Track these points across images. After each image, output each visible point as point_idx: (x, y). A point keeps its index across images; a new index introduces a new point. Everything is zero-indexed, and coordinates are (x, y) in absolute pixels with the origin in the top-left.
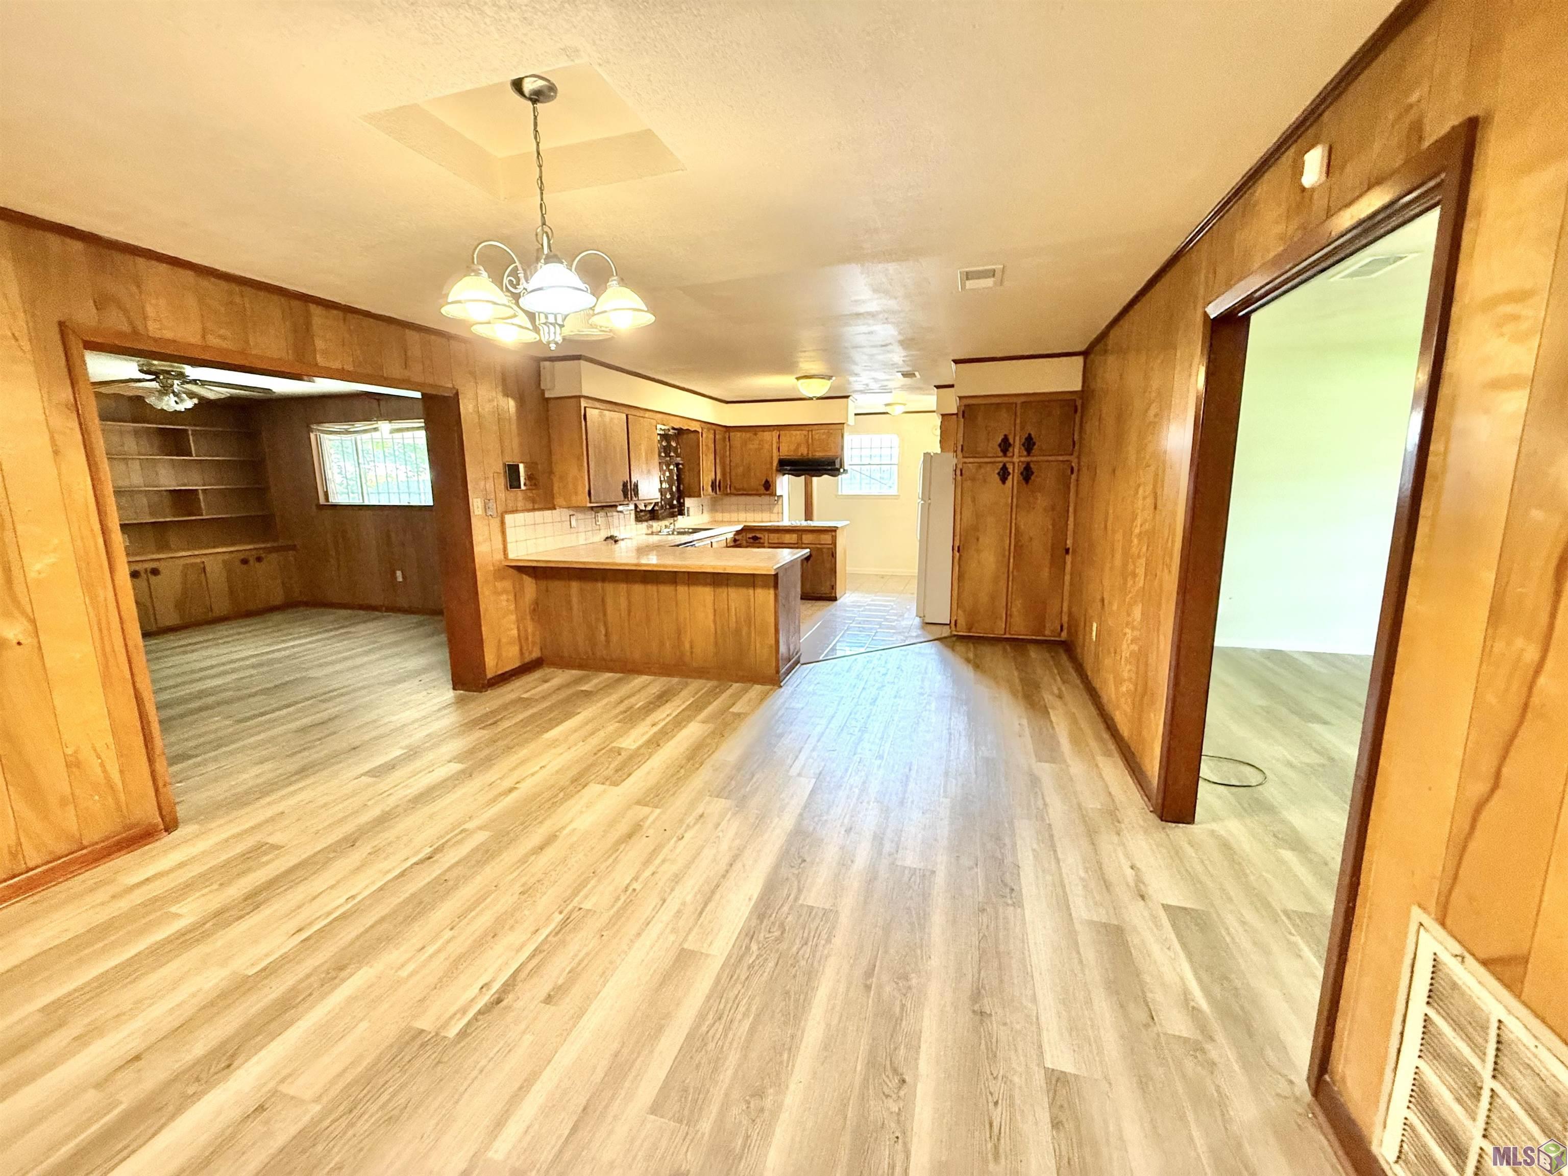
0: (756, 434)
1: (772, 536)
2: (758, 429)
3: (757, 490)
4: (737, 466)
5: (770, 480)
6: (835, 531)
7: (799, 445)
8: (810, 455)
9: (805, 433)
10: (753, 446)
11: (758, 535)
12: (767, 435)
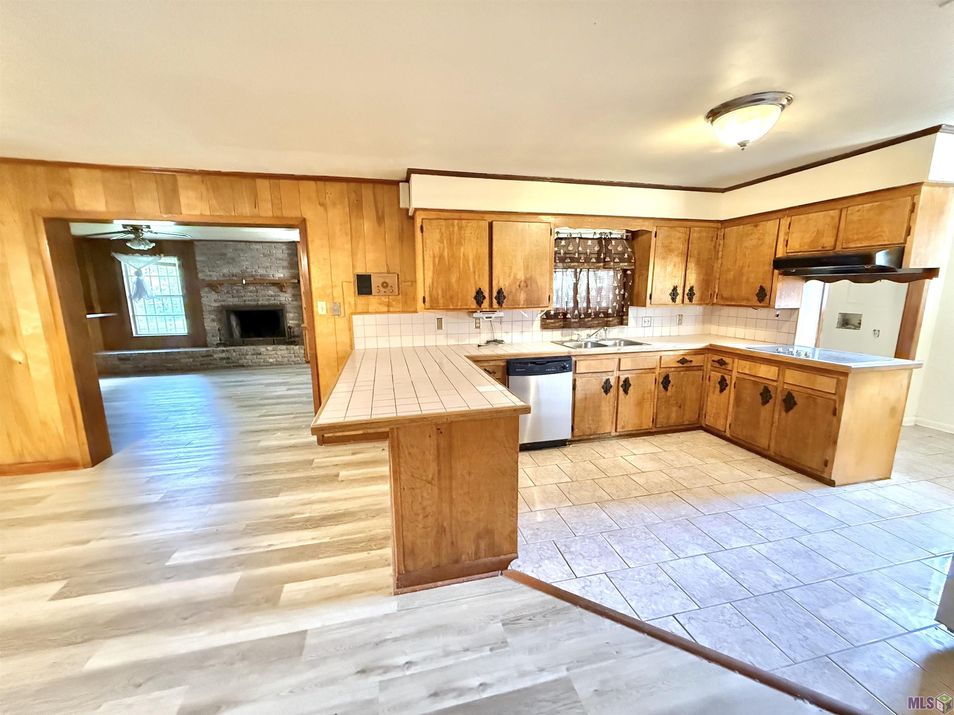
0: (756, 226)
1: (743, 363)
2: (759, 218)
3: (748, 300)
4: (729, 270)
5: (767, 286)
6: (846, 374)
7: (819, 234)
8: (838, 248)
9: (834, 213)
10: (750, 243)
11: (727, 360)
12: (771, 226)
